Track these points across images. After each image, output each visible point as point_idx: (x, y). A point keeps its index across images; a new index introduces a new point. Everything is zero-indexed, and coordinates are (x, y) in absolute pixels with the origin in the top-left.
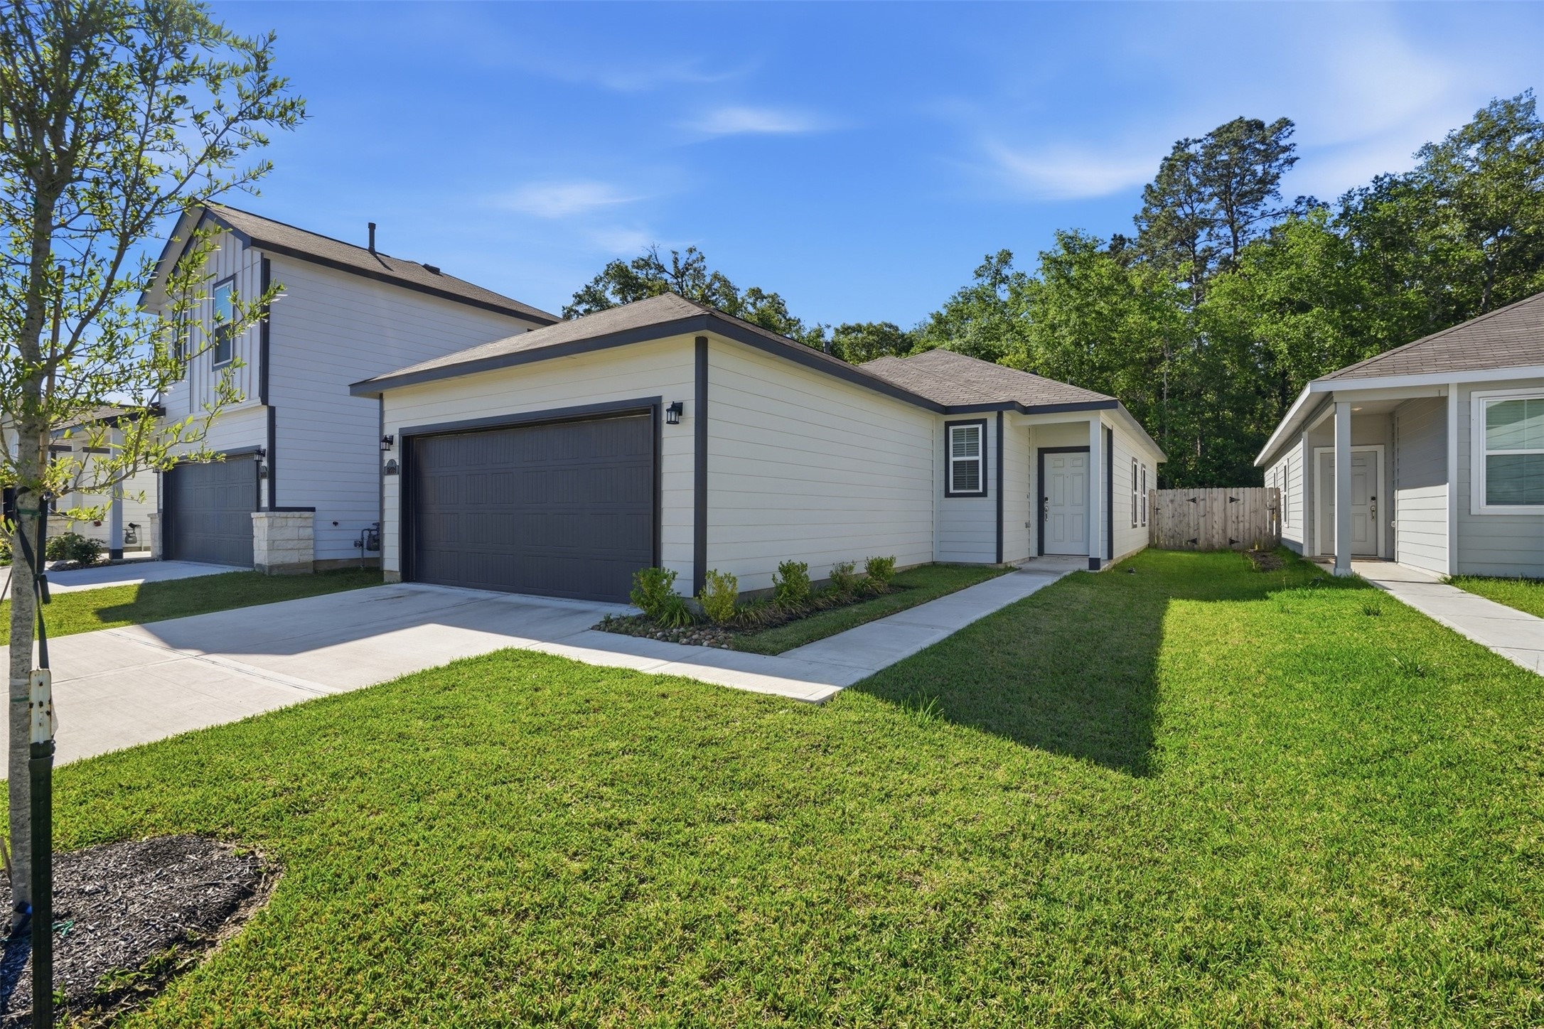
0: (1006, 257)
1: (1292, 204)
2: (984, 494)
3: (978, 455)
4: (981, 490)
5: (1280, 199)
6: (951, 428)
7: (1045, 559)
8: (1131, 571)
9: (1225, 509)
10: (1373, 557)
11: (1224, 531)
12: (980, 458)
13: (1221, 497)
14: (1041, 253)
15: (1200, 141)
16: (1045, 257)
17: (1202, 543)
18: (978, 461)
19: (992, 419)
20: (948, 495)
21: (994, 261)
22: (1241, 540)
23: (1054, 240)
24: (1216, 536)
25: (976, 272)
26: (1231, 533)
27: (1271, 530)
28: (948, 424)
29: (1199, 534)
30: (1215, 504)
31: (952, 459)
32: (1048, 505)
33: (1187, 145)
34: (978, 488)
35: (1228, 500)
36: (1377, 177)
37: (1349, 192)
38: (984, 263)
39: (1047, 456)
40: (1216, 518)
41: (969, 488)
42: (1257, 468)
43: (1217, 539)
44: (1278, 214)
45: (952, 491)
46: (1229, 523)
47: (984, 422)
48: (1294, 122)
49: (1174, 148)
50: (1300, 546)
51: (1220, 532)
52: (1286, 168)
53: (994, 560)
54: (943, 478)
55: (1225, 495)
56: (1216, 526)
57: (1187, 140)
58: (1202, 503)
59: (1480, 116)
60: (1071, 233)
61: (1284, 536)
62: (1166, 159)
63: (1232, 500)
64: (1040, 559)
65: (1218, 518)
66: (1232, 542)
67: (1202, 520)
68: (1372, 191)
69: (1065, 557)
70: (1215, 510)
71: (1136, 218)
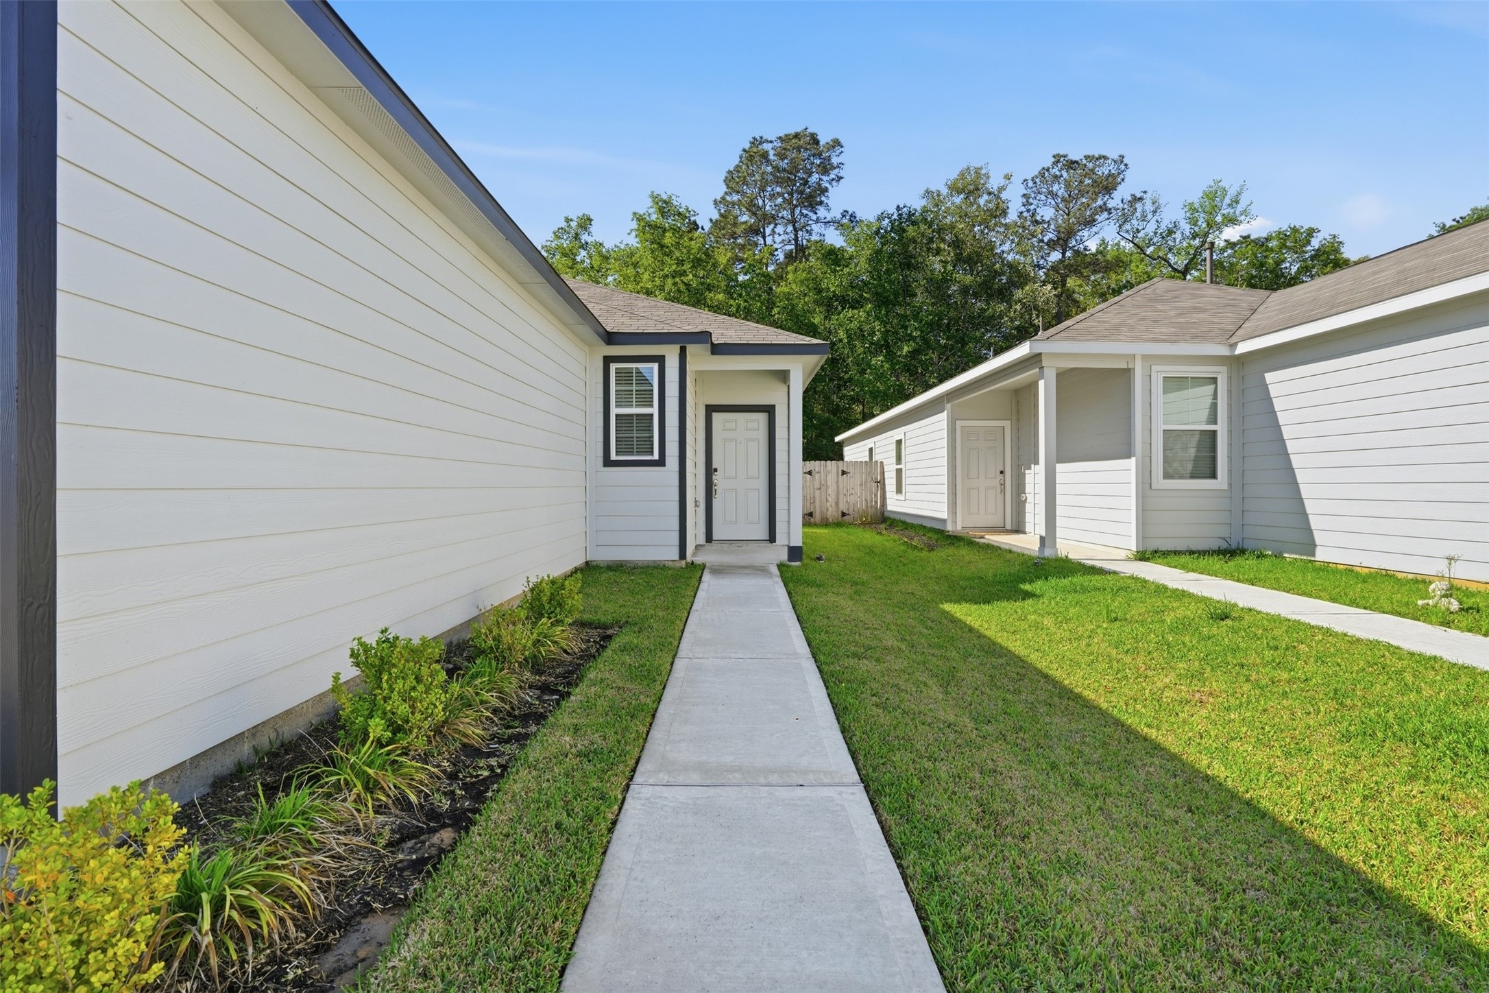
0: (585, 223)
1: (839, 216)
2: (661, 462)
3: (651, 406)
4: (656, 456)
5: (829, 210)
6: (613, 367)
7: (714, 546)
8: (819, 559)
9: (837, 482)
10: (1003, 530)
11: (837, 504)
12: (655, 410)
13: (834, 469)
14: (635, 214)
15: (771, 142)
16: (639, 218)
17: (817, 517)
18: (652, 415)
19: (671, 355)
20: (608, 462)
21: (574, 224)
22: (851, 512)
23: (649, 202)
24: (830, 509)
25: (554, 233)
26: (843, 507)
27: (876, 502)
28: (608, 360)
29: (815, 507)
30: (829, 477)
31: (614, 411)
32: (717, 478)
33: (761, 143)
34: (652, 453)
35: (840, 473)
36: (898, 207)
37: (882, 213)
38: (564, 224)
39: (716, 416)
40: (830, 491)
41: (639, 453)
42: (838, 443)
43: (832, 513)
44: (829, 222)
45: (613, 457)
46: (841, 496)
47: (661, 360)
48: (843, 144)
49: (751, 143)
50: (944, 521)
51: (834, 504)
52: (834, 183)
53: (675, 555)
54: (601, 438)
55: (838, 467)
56: (829, 499)
57: (761, 138)
58: (817, 476)
59: (962, 176)
60: (665, 197)
61: (889, 508)
62: (744, 150)
63: (844, 473)
64: (708, 546)
65: (831, 491)
66: (844, 514)
67: (817, 492)
68: (895, 216)
69: (739, 544)
70: (829, 484)
71: (715, 202)
